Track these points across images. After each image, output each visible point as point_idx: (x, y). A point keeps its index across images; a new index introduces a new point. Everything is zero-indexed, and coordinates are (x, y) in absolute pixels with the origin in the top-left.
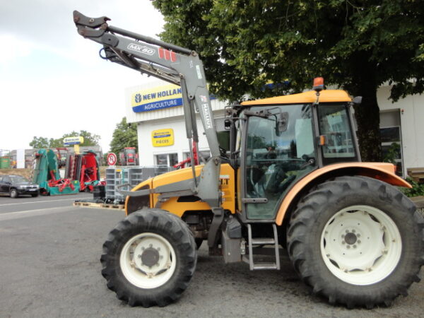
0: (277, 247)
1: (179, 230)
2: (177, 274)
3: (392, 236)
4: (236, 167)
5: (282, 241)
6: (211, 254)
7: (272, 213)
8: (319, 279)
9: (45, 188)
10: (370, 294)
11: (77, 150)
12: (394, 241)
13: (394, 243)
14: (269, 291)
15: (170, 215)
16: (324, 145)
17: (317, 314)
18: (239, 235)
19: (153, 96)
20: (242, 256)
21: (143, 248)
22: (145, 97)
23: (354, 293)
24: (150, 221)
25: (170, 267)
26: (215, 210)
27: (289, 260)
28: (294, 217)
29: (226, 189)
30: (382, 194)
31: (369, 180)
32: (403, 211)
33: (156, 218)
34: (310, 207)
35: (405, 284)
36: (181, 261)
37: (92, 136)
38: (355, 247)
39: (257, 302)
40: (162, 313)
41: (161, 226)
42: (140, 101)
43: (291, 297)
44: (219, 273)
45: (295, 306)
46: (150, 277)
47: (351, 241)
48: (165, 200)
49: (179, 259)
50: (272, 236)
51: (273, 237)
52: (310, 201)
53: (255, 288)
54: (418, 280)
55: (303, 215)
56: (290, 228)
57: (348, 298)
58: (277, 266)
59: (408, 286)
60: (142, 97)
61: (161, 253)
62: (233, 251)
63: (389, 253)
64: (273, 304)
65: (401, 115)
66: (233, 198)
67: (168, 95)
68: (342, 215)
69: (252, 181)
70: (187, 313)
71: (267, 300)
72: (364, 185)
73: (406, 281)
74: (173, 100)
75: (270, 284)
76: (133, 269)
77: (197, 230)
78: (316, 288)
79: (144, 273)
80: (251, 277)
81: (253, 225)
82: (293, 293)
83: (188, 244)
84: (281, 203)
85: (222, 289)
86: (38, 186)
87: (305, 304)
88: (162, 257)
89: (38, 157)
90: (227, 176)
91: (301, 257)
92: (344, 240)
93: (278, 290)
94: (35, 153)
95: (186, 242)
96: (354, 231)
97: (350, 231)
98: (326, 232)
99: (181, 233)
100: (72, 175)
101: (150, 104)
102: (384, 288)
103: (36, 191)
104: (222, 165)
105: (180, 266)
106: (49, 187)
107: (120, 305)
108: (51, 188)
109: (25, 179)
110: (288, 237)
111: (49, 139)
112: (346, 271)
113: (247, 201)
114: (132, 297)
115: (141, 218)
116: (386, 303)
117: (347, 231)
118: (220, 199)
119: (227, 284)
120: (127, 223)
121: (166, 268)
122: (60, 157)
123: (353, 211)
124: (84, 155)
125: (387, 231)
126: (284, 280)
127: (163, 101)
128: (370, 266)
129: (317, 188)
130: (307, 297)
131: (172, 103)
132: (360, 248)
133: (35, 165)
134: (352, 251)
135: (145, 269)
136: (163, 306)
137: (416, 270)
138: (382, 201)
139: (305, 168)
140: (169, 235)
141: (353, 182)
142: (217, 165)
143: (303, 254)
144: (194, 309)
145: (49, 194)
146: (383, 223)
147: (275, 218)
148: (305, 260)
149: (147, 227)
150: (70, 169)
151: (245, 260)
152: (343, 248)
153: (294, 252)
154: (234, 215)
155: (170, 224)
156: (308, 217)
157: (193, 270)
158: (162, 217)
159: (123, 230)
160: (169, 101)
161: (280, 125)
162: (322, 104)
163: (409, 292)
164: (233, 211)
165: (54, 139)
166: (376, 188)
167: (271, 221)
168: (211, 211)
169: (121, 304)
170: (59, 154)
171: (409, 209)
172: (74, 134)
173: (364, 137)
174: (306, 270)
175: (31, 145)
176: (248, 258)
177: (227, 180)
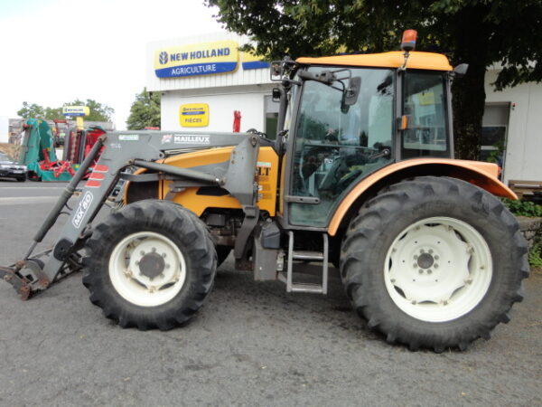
0: (326, 265)
1: (191, 231)
2: (187, 289)
3: (481, 261)
4: (281, 152)
5: (334, 257)
6: (237, 268)
7: (324, 220)
8: (378, 310)
9: (36, 171)
10: (442, 334)
11: (81, 125)
12: (482, 268)
13: (483, 271)
14: (311, 321)
15: (182, 211)
16: (407, 129)
17: (369, 355)
18: (276, 245)
19: (185, 56)
20: (278, 272)
21: (143, 253)
22: (173, 58)
23: (421, 331)
24: (151, 216)
25: (178, 280)
26: (247, 208)
27: (341, 283)
28: (353, 226)
29: (265, 183)
30: (476, 204)
31: (461, 184)
32: (501, 229)
33: (160, 213)
34: (376, 214)
35: (489, 324)
36: (193, 273)
37: (103, 108)
38: (430, 272)
39: (293, 334)
40: (163, 339)
41: (168, 224)
42: (166, 62)
43: (339, 330)
44: (248, 294)
45: (342, 342)
46: (152, 292)
47: (426, 264)
48: (179, 190)
49: (191, 270)
50: (321, 250)
51: (323, 252)
52: (377, 207)
53: (293, 316)
54: (506, 321)
55: (366, 224)
56: (346, 241)
57: (412, 336)
58: (323, 290)
59: (492, 328)
60: (169, 57)
61: (167, 261)
62: (267, 265)
63: (474, 283)
64: (312, 338)
65: (511, 111)
66: (274, 195)
67: (204, 57)
68: (418, 228)
69: (301, 173)
70: (197, 341)
71: (307, 331)
72: (454, 189)
73: (491, 321)
74: (211, 64)
75: (313, 311)
76: (129, 279)
77: (221, 235)
78: (373, 322)
79: (144, 286)
80: (290, 301)
81: (296, 233)
82: (342, 326)
83: (204, 250)
84: (338, 207)
85: (248, 314)
86: (25, 168)
87: (355, 340)
88: (168, 266)
89: (26, 128)
90: (268, 165)
91: (357, 281)
92: (416, 262)
93: (323, 320)
94: (22, 124)
95: (201, 247)
96: (431, 251)
97: (426, 251)
98: (394, 250)
99: (195, 236)
100: (72, 157)
101: (180, 67)
102: (461, 327)
103: (23, 174)
104: (262, 149)
105: (191, 279)
106: (41, 171)
107: (107, 326)
108: (44, 172)
109: (9, 157)
110: (342, 252)
111: (45, 108)
112: (414, 303)
113: (291, 200)
114: (124, 316)
115: (139, 211)
116: (460, 346)
117: (422, 251)
118: (255, 195)
119: (256, 308)
120: (119, 216)
121: (174, 281)
122: (58, 132)
123: (434, 225)
124: (89, 131)
125: (476, 254)
126: (332, 309)
127: (197, 65)
128: (447, 298)
129: (388, 189)
130: (360, 332)
131: (209, 68)
132: (436, 273)
133: (22, 139)
134: (425, 277)
135: (144, 280)
136: (166, 330)
137: (506, 308)
138: (475, 214)
139: (376, 160)
140: (178, 237)
141: (439, 184)
142: (254, 146)
143: (359, 277)
144: (207, 337)
145: (40, 180)
146: (472, 244)
147: (328, 226)
148: (360, 284)
149: (147, 224)
150: (70, 149)
151: (281, 278)
152: (415, 272)
153: (348, 273)
154: (273, 218)
155: (179, 221)
156: (373, 228)
157: (208, 286)
158: (170, 211)
159: (114, 227)
160: (205, 65)
161: (348, 95)
162: (410, 70)
163: (492, 334)
164: (272, 214)
165: (52, 108)
166: (469, 195)
167: (323, 229)
168: (241, 210)
169: (110, 324)
170: (57, 129)
171: (510, 227)
172: (78, 103)
173: (459, 132)
174: (361, 297)
175: (20, 114)
176: (286, 276)
177: (267, 169)
